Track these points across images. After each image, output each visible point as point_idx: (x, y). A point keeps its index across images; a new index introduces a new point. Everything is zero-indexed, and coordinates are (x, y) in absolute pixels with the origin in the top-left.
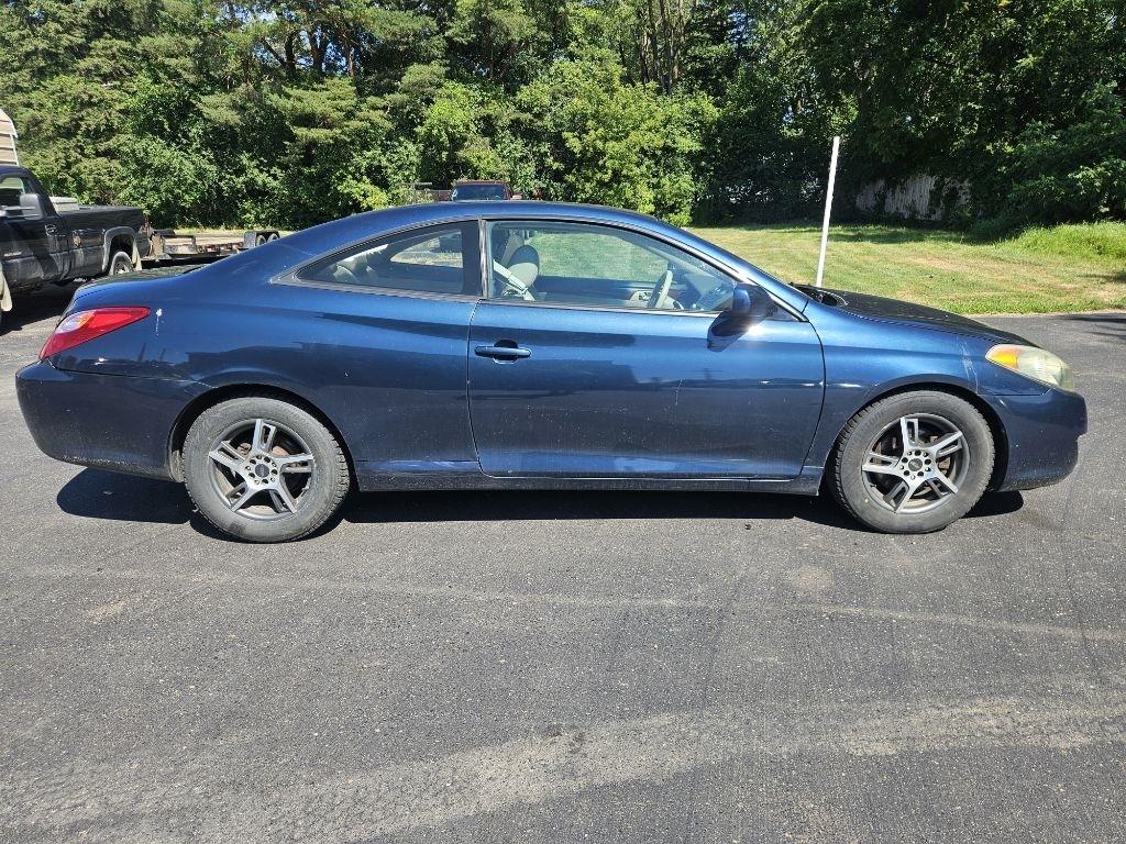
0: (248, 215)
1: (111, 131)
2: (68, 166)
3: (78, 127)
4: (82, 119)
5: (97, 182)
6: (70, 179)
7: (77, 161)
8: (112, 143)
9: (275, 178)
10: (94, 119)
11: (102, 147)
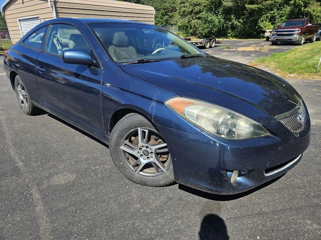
0: (229, 34)
1: (200, 12)
2: (189, 22)
3: (193, 11)
4: (194, 9)
5: (195, 26)
6: (189, 26)
7: (191, 21)
8: (200, 15)
9: (240, 22)
10: (197, 9)
11: (197, 16)
